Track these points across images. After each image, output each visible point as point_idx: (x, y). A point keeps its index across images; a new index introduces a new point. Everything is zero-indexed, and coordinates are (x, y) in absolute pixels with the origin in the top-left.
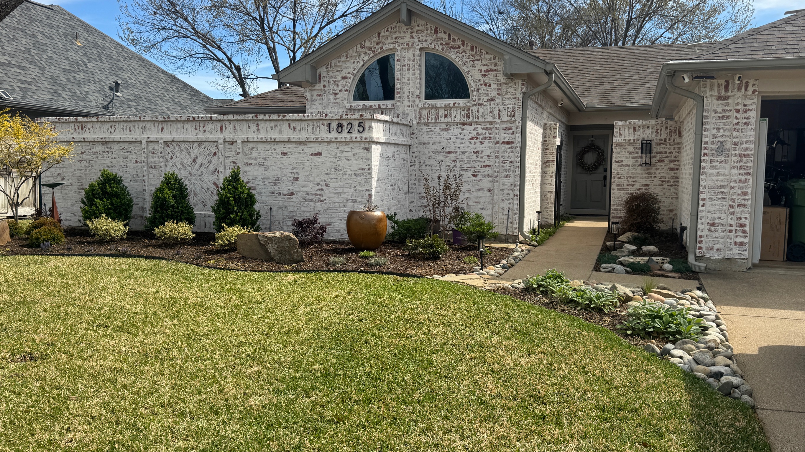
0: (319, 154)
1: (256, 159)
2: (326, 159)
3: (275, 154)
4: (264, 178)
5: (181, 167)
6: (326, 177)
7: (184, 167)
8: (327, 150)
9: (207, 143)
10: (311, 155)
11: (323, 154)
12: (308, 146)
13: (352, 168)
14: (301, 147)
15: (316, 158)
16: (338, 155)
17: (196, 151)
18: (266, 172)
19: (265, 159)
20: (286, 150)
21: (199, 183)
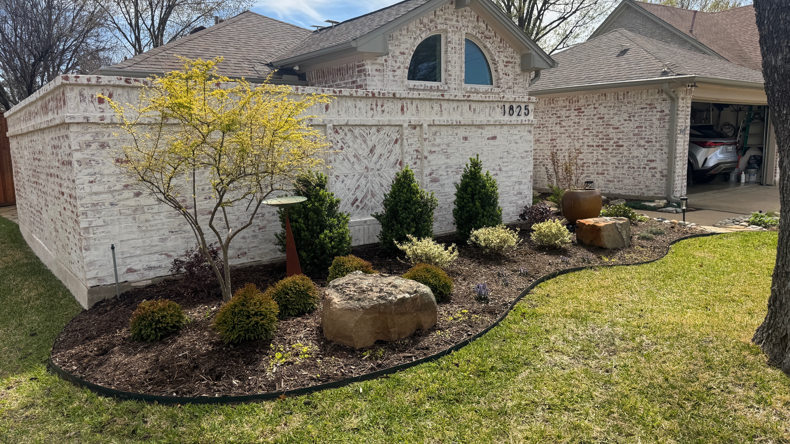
0: (494, 138)
1: (439, 145)
2: (500, 143)
3: (457, 139)
4: (447, 168)
5: (355, 160)
6: (499, 162)
7: (359, 159)
8: (501, 133)
9: (388, 127)
10: (488, 139)
11: (498, 138)
12: (486, 129)
13: (519, 151)
14: (480, 131)
15: (492, 142)
16: (510, 138)
17: (374, 138)
18: (448, 160)
19: (448, 145)
20: (467, 134)
21: (377, 179)
